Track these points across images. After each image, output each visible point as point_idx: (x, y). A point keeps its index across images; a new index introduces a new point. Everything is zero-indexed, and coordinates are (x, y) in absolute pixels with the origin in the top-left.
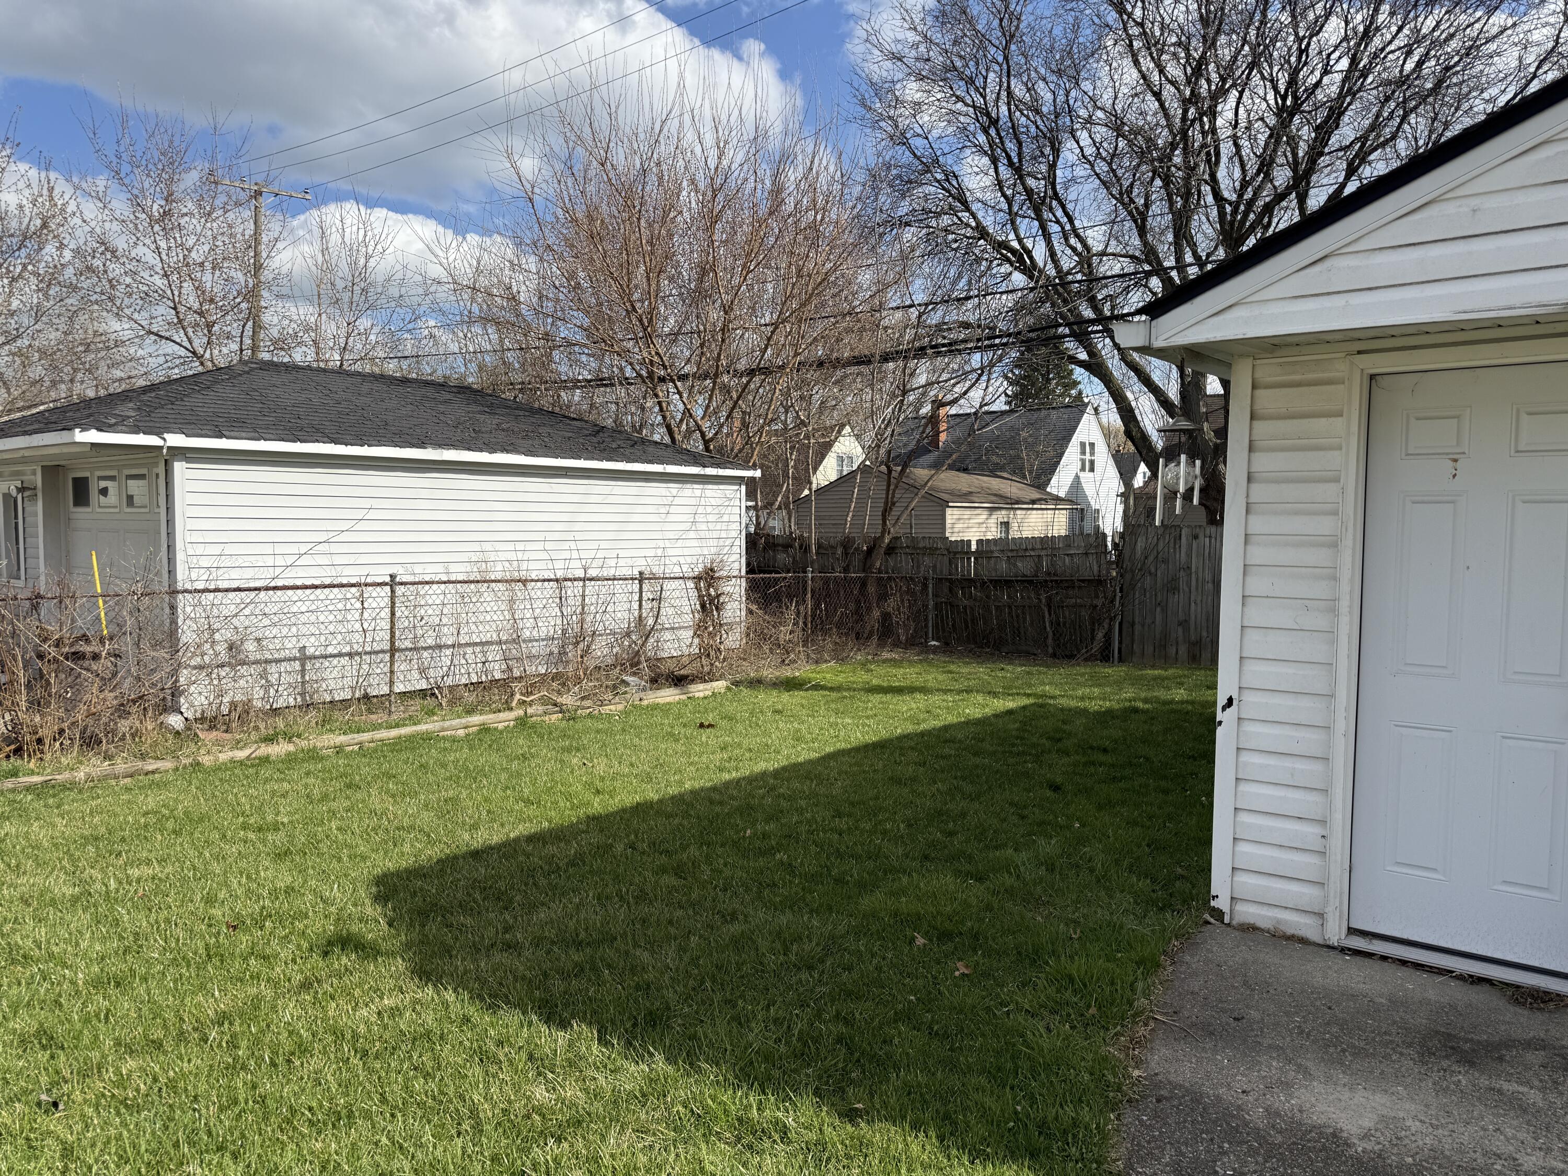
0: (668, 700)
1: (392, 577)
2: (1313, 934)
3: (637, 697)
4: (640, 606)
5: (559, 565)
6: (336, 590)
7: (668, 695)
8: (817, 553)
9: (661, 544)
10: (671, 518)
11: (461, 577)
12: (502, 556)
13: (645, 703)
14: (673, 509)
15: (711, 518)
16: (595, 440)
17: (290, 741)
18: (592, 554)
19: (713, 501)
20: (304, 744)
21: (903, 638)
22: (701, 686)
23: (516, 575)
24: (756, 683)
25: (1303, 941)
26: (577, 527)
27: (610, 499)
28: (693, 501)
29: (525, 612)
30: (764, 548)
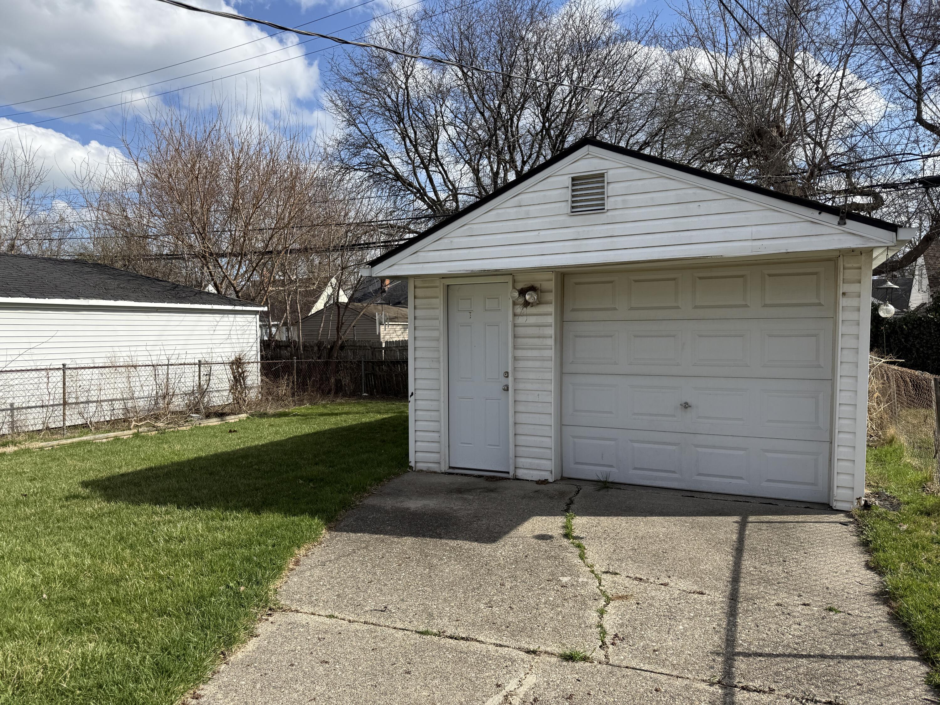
0: (215, 424)
1: (64, 365)
2: (438, 470)
3: (198, 422)
4: (200, 378)
5: (154, 358)
6: (34, 373)
7: (214, 422)
8: (304, 350)
9: (211, 346)
10: (216, 333)
11: (101, 365)
12: (124, 354)
13: (202, 425)
14: (218, 328)
15: (239, 332)
16: (173, 292)
17: (15, 446)
18: (172, 352)
19: (241, 324)
20: (23, 447)
21: (348, 393)
22: (233, 417)
23: (131, 363)
24: (263, 415)
25: (435, 473)
26: (164, 338)
27: (183, 323)
28: (229, 324)
29: (136, 383)
30: (274, 348)
